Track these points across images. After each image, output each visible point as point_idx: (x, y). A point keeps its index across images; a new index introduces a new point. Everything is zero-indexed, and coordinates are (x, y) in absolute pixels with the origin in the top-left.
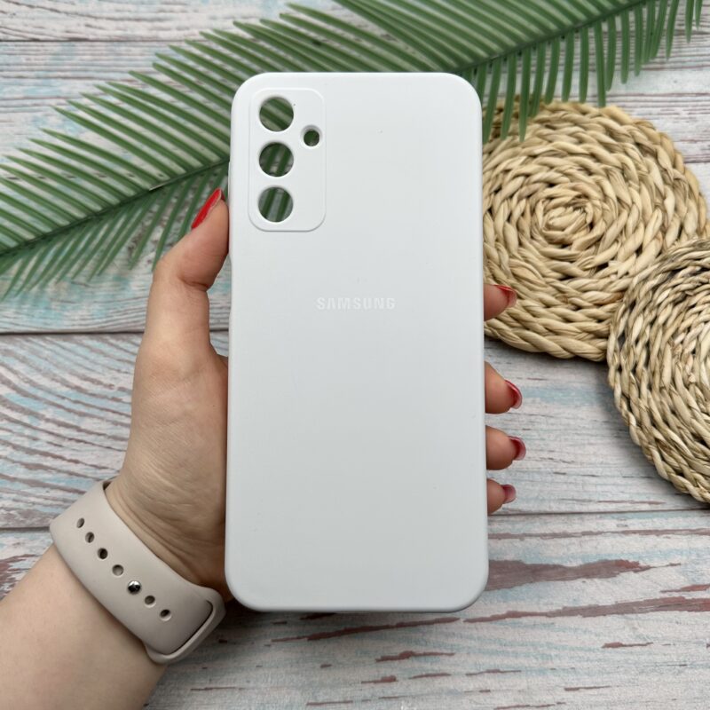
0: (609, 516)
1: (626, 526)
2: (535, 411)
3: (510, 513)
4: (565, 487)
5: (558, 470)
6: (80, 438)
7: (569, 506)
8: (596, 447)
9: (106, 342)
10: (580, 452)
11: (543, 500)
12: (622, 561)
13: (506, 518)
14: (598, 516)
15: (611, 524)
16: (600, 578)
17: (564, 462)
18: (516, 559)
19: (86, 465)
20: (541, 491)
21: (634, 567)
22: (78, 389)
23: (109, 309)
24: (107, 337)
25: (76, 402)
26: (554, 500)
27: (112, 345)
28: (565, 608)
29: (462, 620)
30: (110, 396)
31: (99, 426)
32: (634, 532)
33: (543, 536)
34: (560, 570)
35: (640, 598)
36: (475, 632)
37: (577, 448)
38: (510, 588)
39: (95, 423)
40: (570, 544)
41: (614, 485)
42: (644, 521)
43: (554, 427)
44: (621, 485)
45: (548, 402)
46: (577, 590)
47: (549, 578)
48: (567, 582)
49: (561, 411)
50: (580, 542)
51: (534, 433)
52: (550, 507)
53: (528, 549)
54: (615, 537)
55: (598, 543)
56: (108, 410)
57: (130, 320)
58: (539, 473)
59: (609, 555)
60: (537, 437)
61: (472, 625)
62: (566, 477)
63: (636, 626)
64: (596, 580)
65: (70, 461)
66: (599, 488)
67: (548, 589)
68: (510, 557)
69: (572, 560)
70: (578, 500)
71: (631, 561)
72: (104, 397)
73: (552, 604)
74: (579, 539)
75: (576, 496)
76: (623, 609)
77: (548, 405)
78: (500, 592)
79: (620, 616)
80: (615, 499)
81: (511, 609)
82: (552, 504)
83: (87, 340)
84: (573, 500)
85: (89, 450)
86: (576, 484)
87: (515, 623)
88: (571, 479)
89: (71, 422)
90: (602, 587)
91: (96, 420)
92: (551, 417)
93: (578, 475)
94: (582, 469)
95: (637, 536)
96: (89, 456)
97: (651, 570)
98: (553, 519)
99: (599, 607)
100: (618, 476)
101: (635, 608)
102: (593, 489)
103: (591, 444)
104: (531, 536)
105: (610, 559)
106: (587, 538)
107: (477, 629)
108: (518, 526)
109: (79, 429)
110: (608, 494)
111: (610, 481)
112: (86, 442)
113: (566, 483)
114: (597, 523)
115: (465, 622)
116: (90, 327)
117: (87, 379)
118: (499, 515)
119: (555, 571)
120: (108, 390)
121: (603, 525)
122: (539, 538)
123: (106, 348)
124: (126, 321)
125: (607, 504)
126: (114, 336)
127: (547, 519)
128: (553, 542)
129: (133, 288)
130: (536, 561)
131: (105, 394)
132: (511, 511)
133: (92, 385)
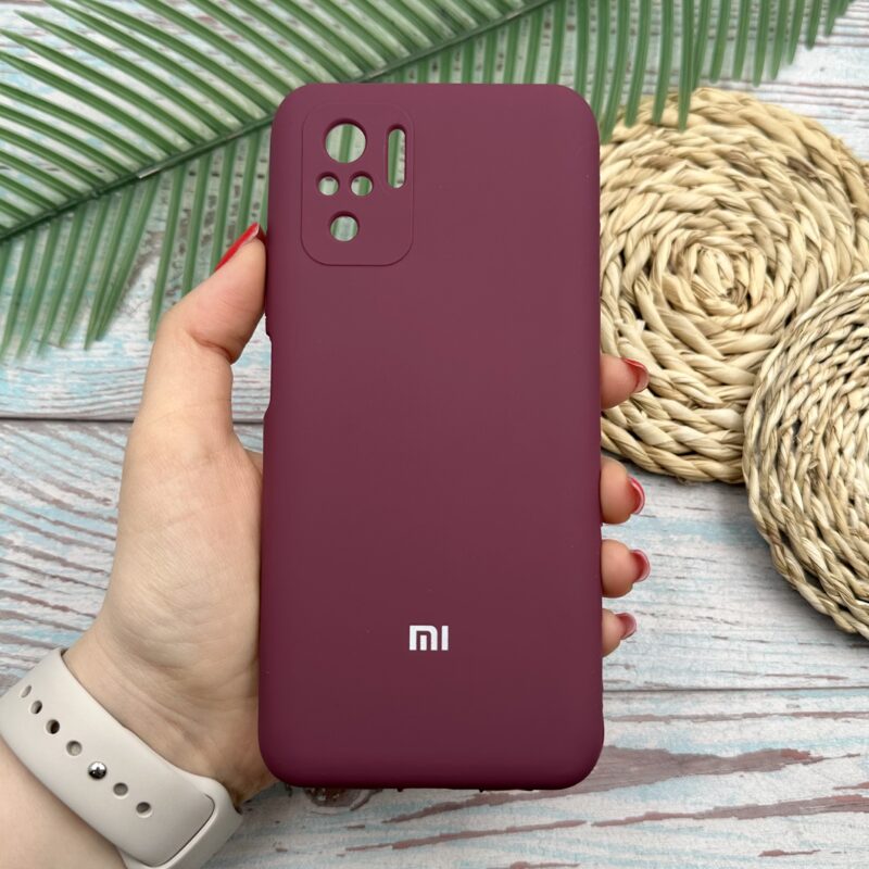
0: (778, 693)
1: (798, 706)
2: (693, 553)
3: (655, 688)
4: (725, 655)
5: (718, 633)
6: (67, 575)
7: (730, 680)
9: (93, 434)
10: (747, 610)
11: (697, 672)
12: (789, 750)
13: (648, 695)
14: (765, 693)
15: (779, 704)
16: (762, 771)
17: (726, 622)
18: (658, 747)
19: (79, 613)
20: (695, 660)
21: (803, 758)
22: (58, 503)
23: (96, 384)
24: (96, 427)
25: (56, 523)
26: (710, 673)
27: (103, 439)
28: (716, 808)
29: (589, 823)
30: (105, 516)
31: (93, 559)
32: (807, 715)
33: (695, 718)
34: (713, 761)
35: (808, 796)
36: (605, 838)
37: (744, 605)
38: (650, 783)
39: (86, 555)
40: (727, 729)
41: (787, 653)
42: (820, 700)
43: (717, 576)
44: (796, 655)
45: (710, 541)
46: (733, 786)
47: (699, 772)
48: (721, 777)
50: (740, 726)
51: (690, 583)
52: (705, 682)
53: (675, 734)
54: (782, 720)
55: (762, 729)
56: (104, 536)
57: (127, 403)
59: (777, 743)
60: (693, 589)
61: (600, 828)
62: (728, 642)
63: (801, 830)
64: (757, 774)
65: (56, 607)
66: (768, 658)
67: (698, 784)
68: (652, 745)
69: (728, 748)
70: (740, 673)
71: (800, 750)
72: (98, 517)
73: (701, 803)
74: (739, 723)
75: (739, 668)
76: (787, 809)
77: (710, 545)
78: (638, 788)
79: (783, 818)
80: (788, 672)
81: (651, 810)
82: (708, 678)
83: (64, 431)
84: (734, 672)
85: (80, 594)
86: (740, 652)
87: (654, 827)
88: (734, 646)
89: (52, 552)
90: (763, 783)
91: (87, 550)
92: (715, 561)
93: (743, 640)
94: (749, 633)
95: (810, 719)
96: (82, 601)
97: (824, 763)
98: (708, 696)
99: (758, 807)
100: (793, 643)
101: (801, 808)
102: (761, 658)
103: (761, 600)
104: (679, 718)
105: (774, 747)
106: (749, 721)
107: (608, 834)
108: (664, 706)
109: (64, 563)
110: (779, 665)
111: (783, 648)
112: (76, 582)
113: (727, 650)
114: (763, 703)
115: (592, 825)
116: (68, 411)
117: (69, 489)
118: (640, 691)
119: (706, 763)
120: (101, 506)
121: (770, 705)
122: (689, 721)
123: (95, 444)
124: (120, 403)
125: (777, 678)
126: (106, 426)
127: (701, 696)
128: (706, 727)
129: (130, 354)
130: (685, 751)
131: (98, 512)
132: (656, 685)
133: (78, 499)
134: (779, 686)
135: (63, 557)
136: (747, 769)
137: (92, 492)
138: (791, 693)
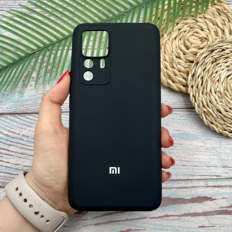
0: (201, 180)
1: (208, 184)
2: (176, 142)
4: (186, 170)
5: (184, 164)
6: (9, 154)
7: (187, 177)
8: (198, 156)
9: (16, 117)
11: (178, 175)
12: (205, 197)
14: (198, 181)
15: (202, 183)
16: (198, 203)
17: (186, 161)
18: (168, 196)
19: (11, 163)
20: (177, 172)
21: (210, 199)
22: (7, 135)
24: (17, 115)
25: (7, 140)
26: (182, 175)
27: (18, 118)
28: (185, 213)
29: (148, 218)
30: (19, 138)
31: (16, 149)
32: (211, 186)
33: (178, 188)
34: (184, 200)
35: (212, 210)
36: (153, 222)
37: (191, 156)
38: (166, 206)
40: (187, 191)
41: (204, 169)
42: (214, 182)
43: (183, 148)
44: (206, 170)
46: (189, 207)
47: (179, 203)
48: (186, 204)
50: (191, 190)
51: (176, 151)
52: (180, 178)
53: (172, 193)
54: (203, 188)
55: (197, 190)
57: (25, 109)
58: (177, 165)
61: (152, 220)
62: (187, 167)
63: (210, 220)
64: (196, 204)
65: (6, 162)
66: (198, 171)
67: (179, 207)
68: (166, 195)
69: (188, 196)
70: (190, 175)
71: (209, 197)
72: (17, 138)
73: (180, 212)
75: (190, 173)
76: (205, 214)
78: (162, 208)
79: (204, 216)
80: (204, 175)
81: (166, 214)
83: (9, 117)
85: (12, 158)
86: (190, 169)
87: (167, 219)
89: (5, 148)
90: (198, 206)
91: (14, 147)
93: (191, 166)
94: (193, 164)
95: (211, 188)
96: (13, 160)
97: (216, 200)
98: (182, 182)
99: (197, 213)
100: (205, 166)
101: (210, 214)
102: (196, 171)
103: (196, 155)
104: (173, 188)
105: (201, 196)
106: (193, 188)
108: (169, 185)
110: (201, 173)
111: (202, 168)
112: (11, 155)
113: (187, 169)
114: (197, 183)
116: (10, 111)
117: (10, 131)
119: (181, 200)
120: (18, 135)
121: (199, 184)
122: (176, 189)
123: (16, 120)
124: (23, 109)
125: (201, 176)
126: (19, 115)
127: (178, 181)
128: (181, 190)
129: (25, 96)
130: (176, 197)
133: (12, 134)
134: (202, 179)
135: (8, 149)
136: (193, 202)
137: (16, 132)
138: (205, 180)
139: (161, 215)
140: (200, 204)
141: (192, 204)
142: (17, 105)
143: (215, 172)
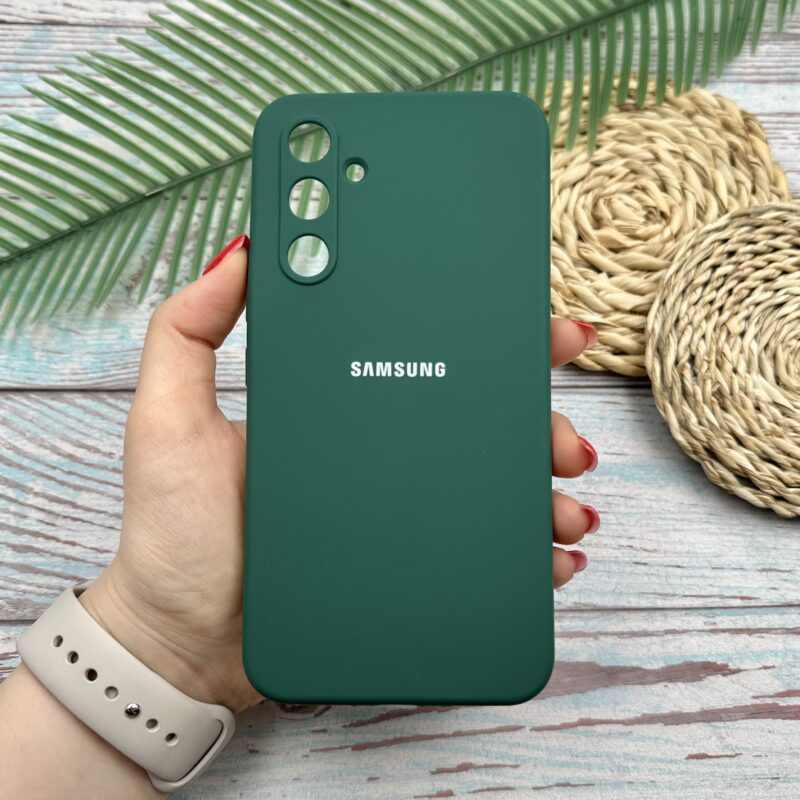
0: (694, 611)
2: (612, 491)
3: (584, 608)
4: (646, 579)
5: (638, 560)
6: (76, 516)
7: (651, 600)
8: (681, 533)
9: (103, 401)
10: (663, 539)
11: (621, 594)
12: (709, 662)
13: (577, 614)
14: (684, 612)
15: (697, 621)
16: (684, 682)
17: (646, 550)
18: (589, 660)
19: (85, 547)
20: (619, 584)
21: (723, 670)
22: (71, 457)
23: (105, 362)
24: (105, 396)
25: (70, 473)
26: (633, 594)
27: (110, 405)
28: (644, 715)
29: (528, 728)
30: (110, 467)
31: (98, 502)
32: (724, 631)
33: (621, 635)
34: (639, 672)
35: (729, 704)
36: (542, 741)
37: (660, 535)
38: (582, 692)
39: (93, 499)
41: (702, 576)
42: (734, 618)
43: (635, 510)
44: (710, 578)
45: (627, 481)
46: (658, 695)
47: (626, 682)
48: (647, 687)
49: (642, 491)
50: (662, 641)
51: (611, 517)
52: (628, 603)
53: (603, 649)
54: (701, 636)
55: (683, 643)
56: (108, 483)
57: (131, 376)
58: (617, 562)
59: (695, 656)
60: (614, 521)
61: (540, 734)
62: (648, 567)
63: (724, 735)
64: (680, 684)
65: (66, 542)
66: (685, 581)
67: (625, 693)
68: (582, 658)
69: (653, 661)
70: (660, 594)
71: (719, 663)
72: (104, 468)
73: (629, 711)
74: (661, 638)
75: (659, 589)
76: (709, 716)
77: (628, 484)
78: (571, 697)
79: (706, 724)
80: (703, 593)
81: (583, 717)
82: (632, 599)
83: (79, 399)
84: (654, 594)
85: (87, 531)
86: (658, 576)
87: (587, 732)
88: (653, 570)
89: (64, 497)
90: (686, 692)
91: (94, 495)
92: (632, 498)
93: (661, 565)
94: (666, 559)
95: (727, 634)
96: (89, 537)
97: (741, 674)
98: (632, 615)
99: (682, 713)
100: (706, 567)
101: (723, 715)
102: (678, 581)
103: (676, 530)
104: (606, 634)
105: (695, 660)
106: (670, 637)
107: (545, 738)
108: (592, 623)
109: (74, 506)
110: (695, 587)
111: (698, 572)
112: (84, 521)
113: (647, 574)
114: (683, 621)
115: (530, 730)
116: (83, 383)
117: (81, 446)
118: (570, 610)
119: (633, 674)
120: (107, 459)
121: (689, 623)
122: (615, 637)
123: (103, 409)
124: (126, 376)
125: (694, 599)
126: (112, 394)
127: (626, 615)
128: (631, 642)
129: (134, 337)
130: (614, 663)
131: (104, 464)
132: (585, 605)
133: (88, 453)
134: (696, 606)
135: (74, 501)
136: (670, 679)
137: (99, 447)
138: (708, 612)
139: (567, 721)
140: (694, 686)
141: (666, 686)
142: (107, 364)
143: (738, 585)
